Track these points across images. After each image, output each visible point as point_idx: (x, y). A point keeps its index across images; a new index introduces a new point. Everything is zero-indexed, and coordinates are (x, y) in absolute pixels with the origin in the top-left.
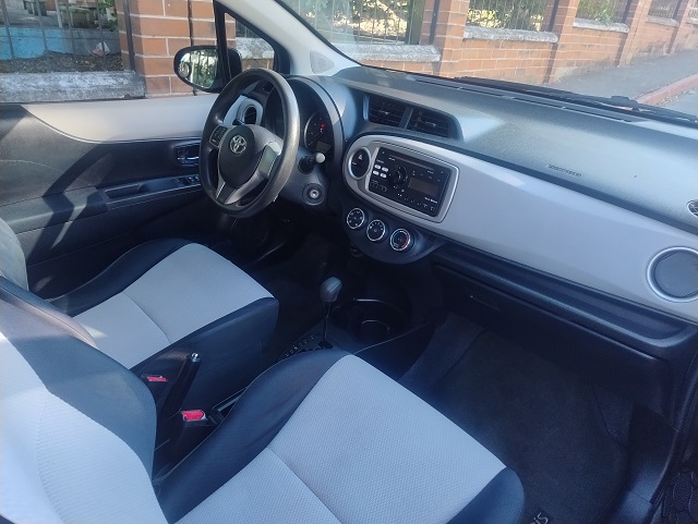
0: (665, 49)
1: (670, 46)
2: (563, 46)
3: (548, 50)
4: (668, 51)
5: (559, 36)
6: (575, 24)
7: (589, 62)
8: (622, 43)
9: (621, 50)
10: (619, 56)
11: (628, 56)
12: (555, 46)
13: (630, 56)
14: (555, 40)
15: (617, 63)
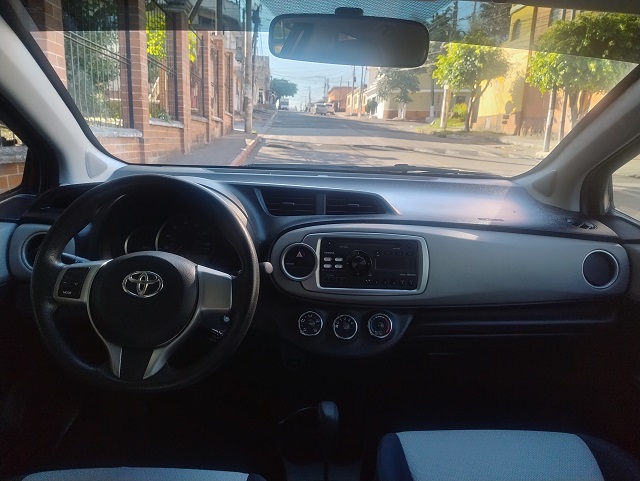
0: (205, 139)
1: (208, 137)
2: (147, 140)
3: (136, 144)
4: (208, 141)
5: (142, 132)
6: (151, 122)
7: (165, 152)
8: (182, 136)
9: (182, 141)
10: (183, 146)
11: (188, 145)
12: (141, 140)
13: (189, 145)
14: (140, 135)
15: (183, 151)
